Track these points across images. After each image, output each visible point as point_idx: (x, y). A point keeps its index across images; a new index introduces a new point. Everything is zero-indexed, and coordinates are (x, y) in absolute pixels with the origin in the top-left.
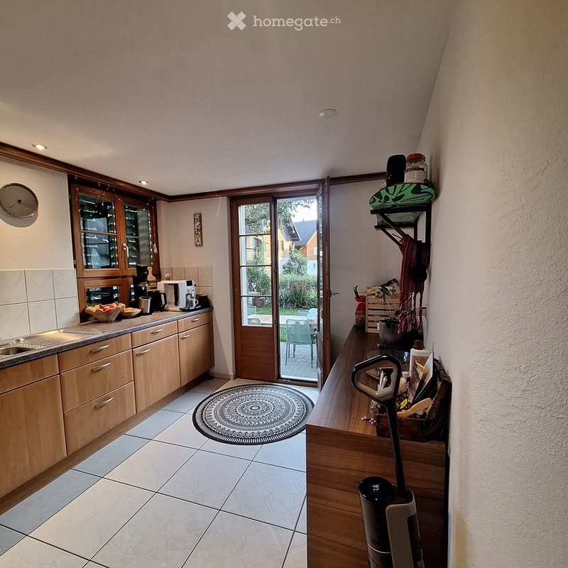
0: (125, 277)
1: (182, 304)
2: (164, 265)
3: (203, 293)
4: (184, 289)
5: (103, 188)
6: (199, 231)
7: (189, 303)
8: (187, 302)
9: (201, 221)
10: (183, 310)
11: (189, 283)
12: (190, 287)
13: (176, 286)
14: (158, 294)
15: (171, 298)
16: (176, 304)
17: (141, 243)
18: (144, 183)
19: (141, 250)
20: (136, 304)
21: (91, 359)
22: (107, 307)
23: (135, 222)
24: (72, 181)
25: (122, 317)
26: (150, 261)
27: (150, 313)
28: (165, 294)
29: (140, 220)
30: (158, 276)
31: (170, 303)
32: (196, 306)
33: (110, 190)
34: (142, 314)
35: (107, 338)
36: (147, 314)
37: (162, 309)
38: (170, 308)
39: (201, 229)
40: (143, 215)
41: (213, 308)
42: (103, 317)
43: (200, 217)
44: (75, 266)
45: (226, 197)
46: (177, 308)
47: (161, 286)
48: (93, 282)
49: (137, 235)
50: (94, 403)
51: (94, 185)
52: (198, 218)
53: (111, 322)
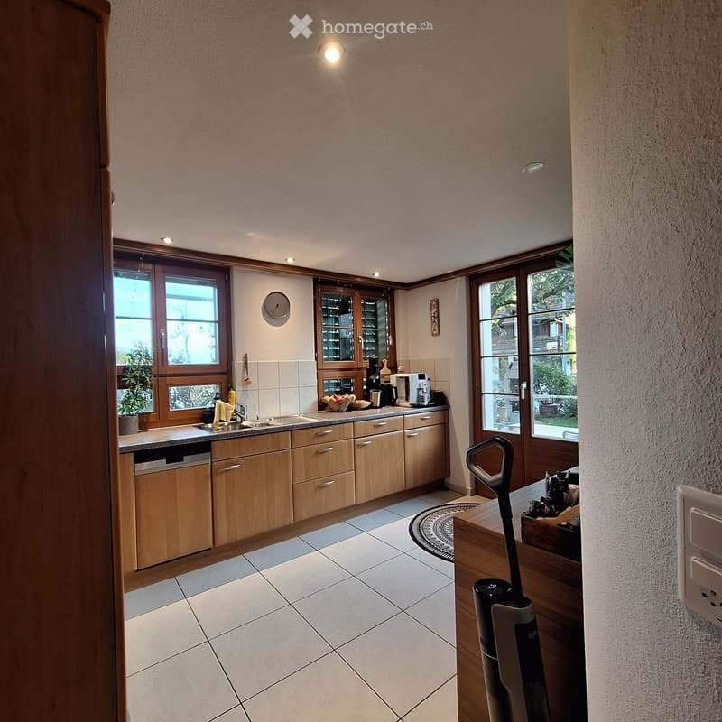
0: (360, 369)
1: (413, 399)
2: (400, 357)
3: (438, 389)
4: (415, 383)
5: (342, 285)
6: (436, 318)
7: (420, 399)
8: (418, 396)
9: (438, 308)
10: (414, 406)
11: (422, 377)
12: (422, 381)
13: (407, 379)
14: (390, 387)
15: (402, 393)
16: (407, 399)
17: (380, 335)
18: (377, 275)
19: (380, 342)
20: (367, 398)
21: (316, 441)
22: (340, 397)
23: (375, 315)
24: (316, 283)
25: (352, 408)
26: (387, 353)
27: (381, 407)
28: (396, 388)
29: (379, 311)
30: (394, 369)
31: (401, 398)
32: (430, 402)
33: (348, 286)
34: (371, 407)
35: (331, 424)
36: (377, 408)
37: (393, 403)
38: (401, 404)
39: (438, 316)
40: (382, 306)
41: (449, 407)
42: (335, 407)
43: (437, 302)
44: (316, 358)
45: (464, 278)
46: (407, 404)
47: (393, 380)
48: (331, 374)
49: (376, 327)
50: (318, 482)
51: (334, 284)
52: (436, 304)
53: (342, 412)
